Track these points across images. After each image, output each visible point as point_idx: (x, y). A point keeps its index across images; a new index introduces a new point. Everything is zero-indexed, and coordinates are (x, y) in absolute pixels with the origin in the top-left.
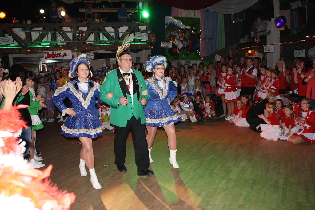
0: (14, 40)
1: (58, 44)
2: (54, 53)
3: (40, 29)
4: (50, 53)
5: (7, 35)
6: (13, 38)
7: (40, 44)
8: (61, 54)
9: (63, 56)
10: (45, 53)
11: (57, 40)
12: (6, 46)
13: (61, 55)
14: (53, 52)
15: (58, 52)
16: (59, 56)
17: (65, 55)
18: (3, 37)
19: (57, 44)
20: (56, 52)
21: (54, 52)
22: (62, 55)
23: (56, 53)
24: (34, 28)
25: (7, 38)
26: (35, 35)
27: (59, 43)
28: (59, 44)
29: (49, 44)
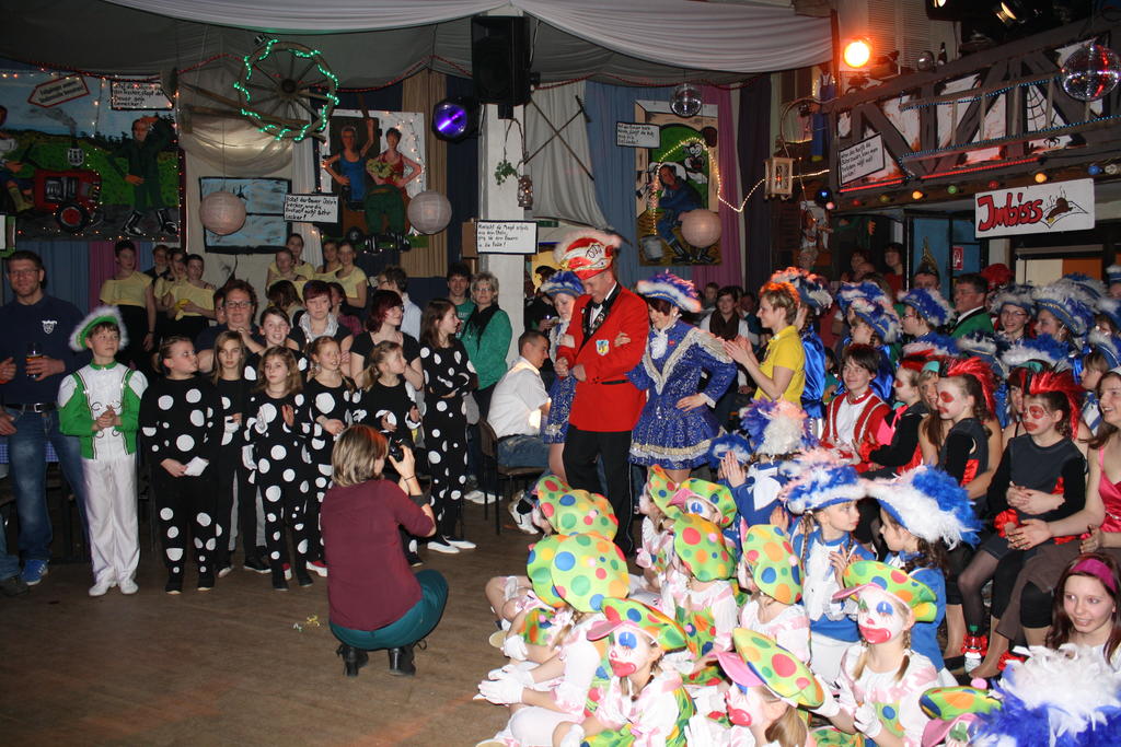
0: (886, 152)
1: (1033, 149)
2: (1015, 203)
3: (968, 83)
4: (999, 198)
5: (870, 133)
6: (885, 145)
7: (962, 159)
8: (1040, 202)
9: (1053, 214)
10: (982, 202)
11: (1031, 127)
12: (864, 179)
13: (1043, 207)
14: (1010, 196)
15: (1030, 194)
16: (1033, 214)
17: (1062, 206)
18: (859, 146)
19: (1028, 150)
20: (1020, 196)
21: (1015, 191)
22: (1046, 208)
23: (1023, 203)
24: (948, 85)
25: (868, 145)
26: (948, 120)
27: (1036, 143)
28: (1038, 148)
29: (994, 152)
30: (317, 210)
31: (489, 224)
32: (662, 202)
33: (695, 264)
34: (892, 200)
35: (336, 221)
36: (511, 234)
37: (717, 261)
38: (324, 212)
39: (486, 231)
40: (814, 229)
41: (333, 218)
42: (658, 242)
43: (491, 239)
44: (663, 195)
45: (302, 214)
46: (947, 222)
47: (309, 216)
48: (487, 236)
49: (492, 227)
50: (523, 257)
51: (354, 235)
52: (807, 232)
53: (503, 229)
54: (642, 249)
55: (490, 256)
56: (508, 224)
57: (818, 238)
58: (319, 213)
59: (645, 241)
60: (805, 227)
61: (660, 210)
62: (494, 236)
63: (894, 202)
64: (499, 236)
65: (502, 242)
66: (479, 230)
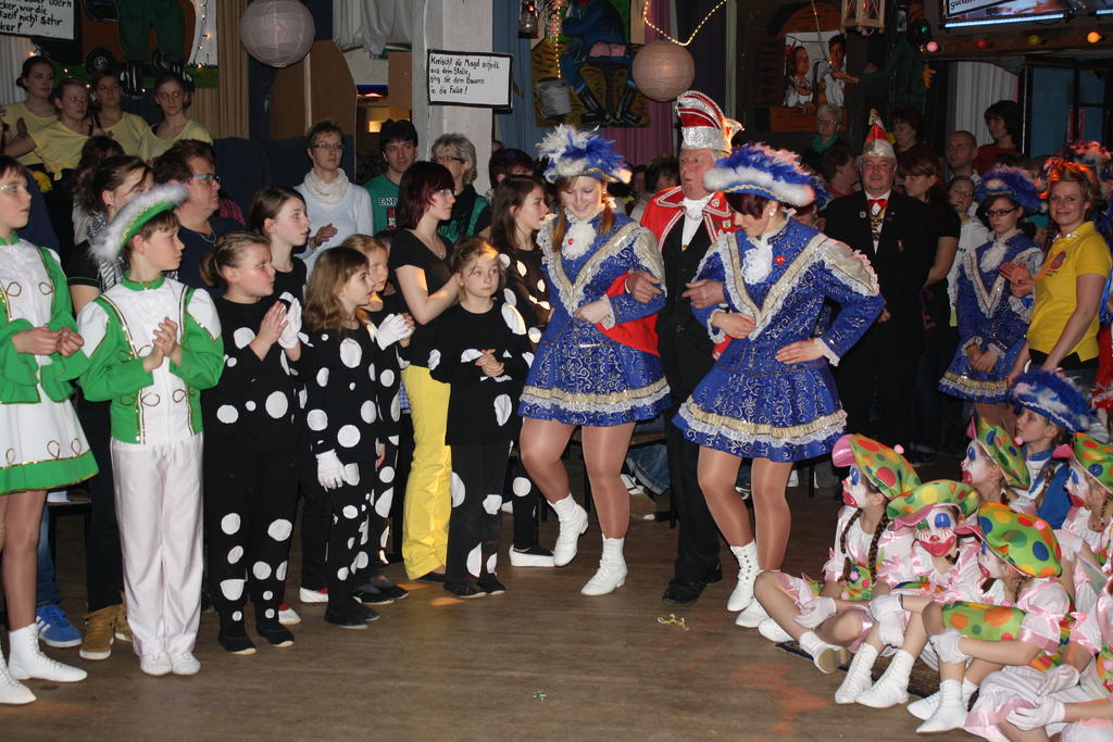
30: (40, 15)
31: (445, 57)
32: (566, 24)
33: (613, 125)
34: (1044, 42)
35: (71, 36)
36: (475, 74)
37: (643, 121)
38: (51, 20)
39: (441, 67)
40: (809, 76)
41: (65, 31)
42: (565, 90)
43: (447, 80)
44: (568, 15)
45: (14, 22)
46: (1070, 74)
47: (26, 24)
48: (442, 76)
49: (450, 62)
50: (491, 110)
51: (100, 62)
52: (796, 79)
53: (464, 66)
54: (539, 101)
55: (445, 107)
56: (473, 59)
57: (818, 89)
58: (44, 22)
59: (546, 88)
60: (794, 72)
61: (565, 39)
62: (452, 76)
63: (1047, 46)
64: (459, 76)
65: (462, 86)
66: (432, 66)
